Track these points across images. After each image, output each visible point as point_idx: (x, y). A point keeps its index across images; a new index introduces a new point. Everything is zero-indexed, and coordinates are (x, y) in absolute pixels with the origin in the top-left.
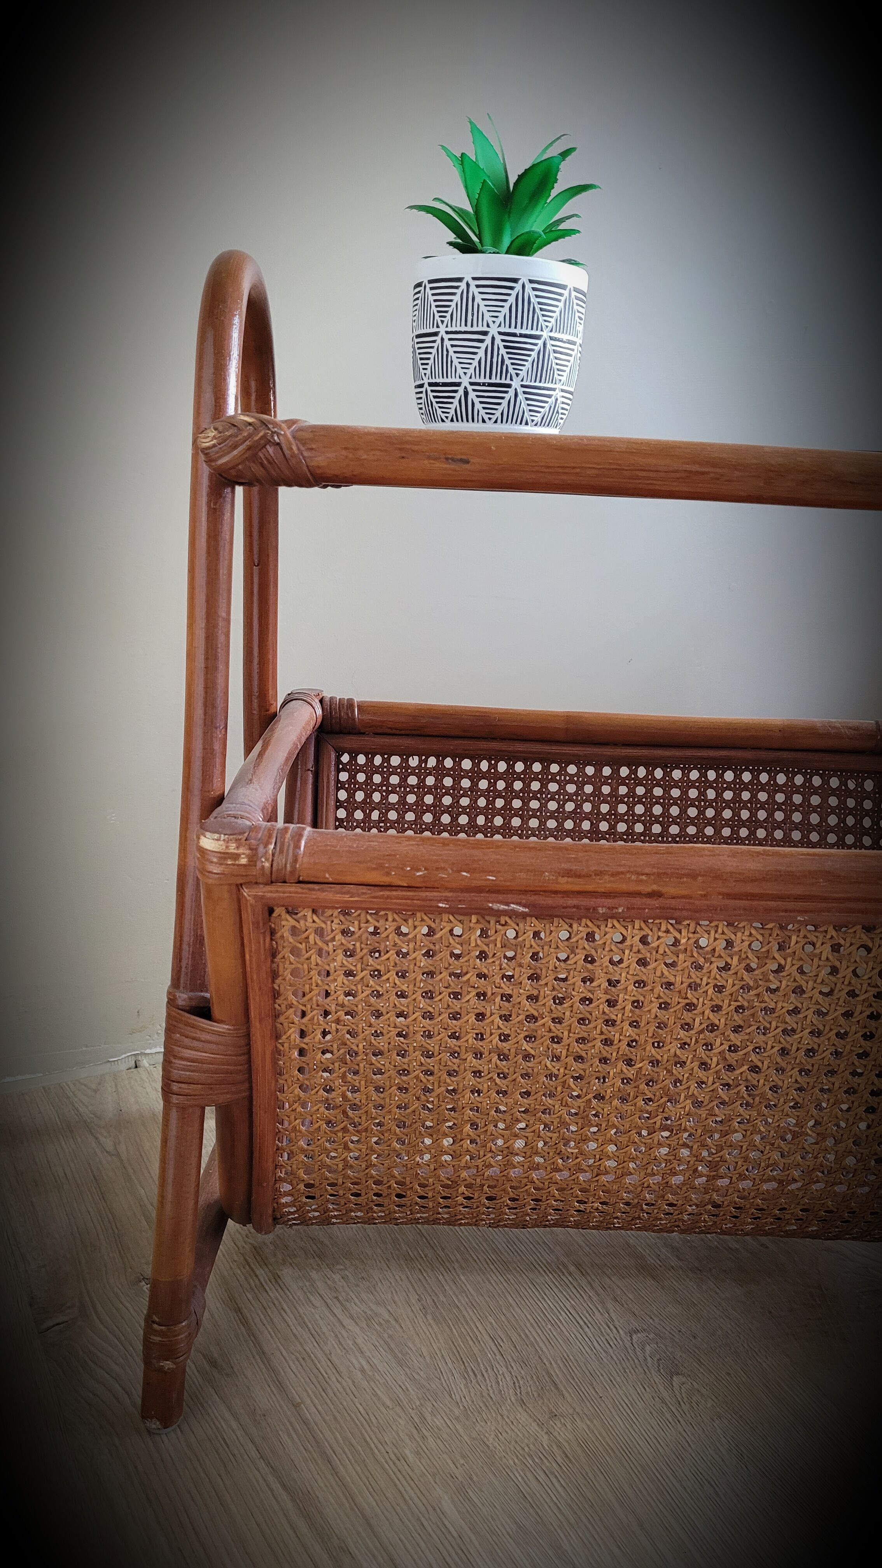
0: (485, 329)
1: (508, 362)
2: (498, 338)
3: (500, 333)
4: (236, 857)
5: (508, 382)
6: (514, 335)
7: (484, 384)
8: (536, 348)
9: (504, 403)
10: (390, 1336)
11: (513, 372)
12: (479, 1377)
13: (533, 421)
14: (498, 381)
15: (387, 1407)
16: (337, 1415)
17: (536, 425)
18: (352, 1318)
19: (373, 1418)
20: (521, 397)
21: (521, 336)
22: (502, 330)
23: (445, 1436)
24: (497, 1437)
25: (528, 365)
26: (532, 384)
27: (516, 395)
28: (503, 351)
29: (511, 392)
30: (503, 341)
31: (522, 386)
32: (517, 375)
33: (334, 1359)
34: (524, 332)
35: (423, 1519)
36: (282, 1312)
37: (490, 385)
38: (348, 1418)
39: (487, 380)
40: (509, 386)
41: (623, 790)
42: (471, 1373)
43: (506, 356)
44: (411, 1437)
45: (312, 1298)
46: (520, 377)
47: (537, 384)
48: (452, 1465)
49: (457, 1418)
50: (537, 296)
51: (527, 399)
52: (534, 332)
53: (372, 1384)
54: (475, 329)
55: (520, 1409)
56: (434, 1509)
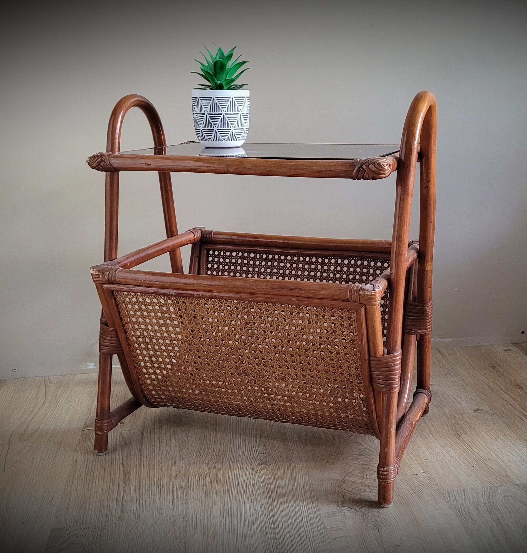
0: (204, 113)
1: (211, 122)
2: (208, 115)
3: (208, 114)
4: (99, 275)
5: (213, 128)
6: (212, 114)
7: (206, 130)
8: (221, 118)
9: (213, 135)
10: (183, 445)
11: (214, 126)
12: (201, 457)
13: (224, 140)
14: (210, 129)
15: (167, 459)
16: (151, 459)
17: (226, 141)
18: (175, 439)
19: (161, 461)
20: (218, 133)
21: (215, 114)
22: (209, 113)
23: (178, 467)
24: (193, 469)
25: (218, 123)
26: (221, 129)
27: (216, 133)
28: (210, 119)
29: (214, 131)
30: (209, 116)
31: (218, 130)
32: (215, 126)
33: (161, 447)
34: (215, 113)
35: (155, 482)
36: (155, 435)
37: (208, 130)
38: (154, 459)
39: (207, 128)
40: (213, 130)
41: (307, 266)
42: (199, 455)
43: (211, 121)
44: (168, 466)
45: (167, 433)
46: (216, 127)
47: (223, 128)
48: (174, 473)
49: (185, 464)
50: (219, 102)
51: (220, 133)
52: (219, 113)
53: (167, 454)
54: (201, 113)
55: (206, 465)
56: (161, 480)
